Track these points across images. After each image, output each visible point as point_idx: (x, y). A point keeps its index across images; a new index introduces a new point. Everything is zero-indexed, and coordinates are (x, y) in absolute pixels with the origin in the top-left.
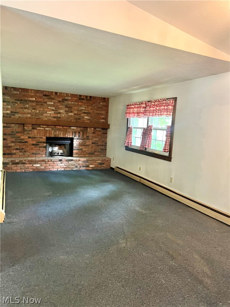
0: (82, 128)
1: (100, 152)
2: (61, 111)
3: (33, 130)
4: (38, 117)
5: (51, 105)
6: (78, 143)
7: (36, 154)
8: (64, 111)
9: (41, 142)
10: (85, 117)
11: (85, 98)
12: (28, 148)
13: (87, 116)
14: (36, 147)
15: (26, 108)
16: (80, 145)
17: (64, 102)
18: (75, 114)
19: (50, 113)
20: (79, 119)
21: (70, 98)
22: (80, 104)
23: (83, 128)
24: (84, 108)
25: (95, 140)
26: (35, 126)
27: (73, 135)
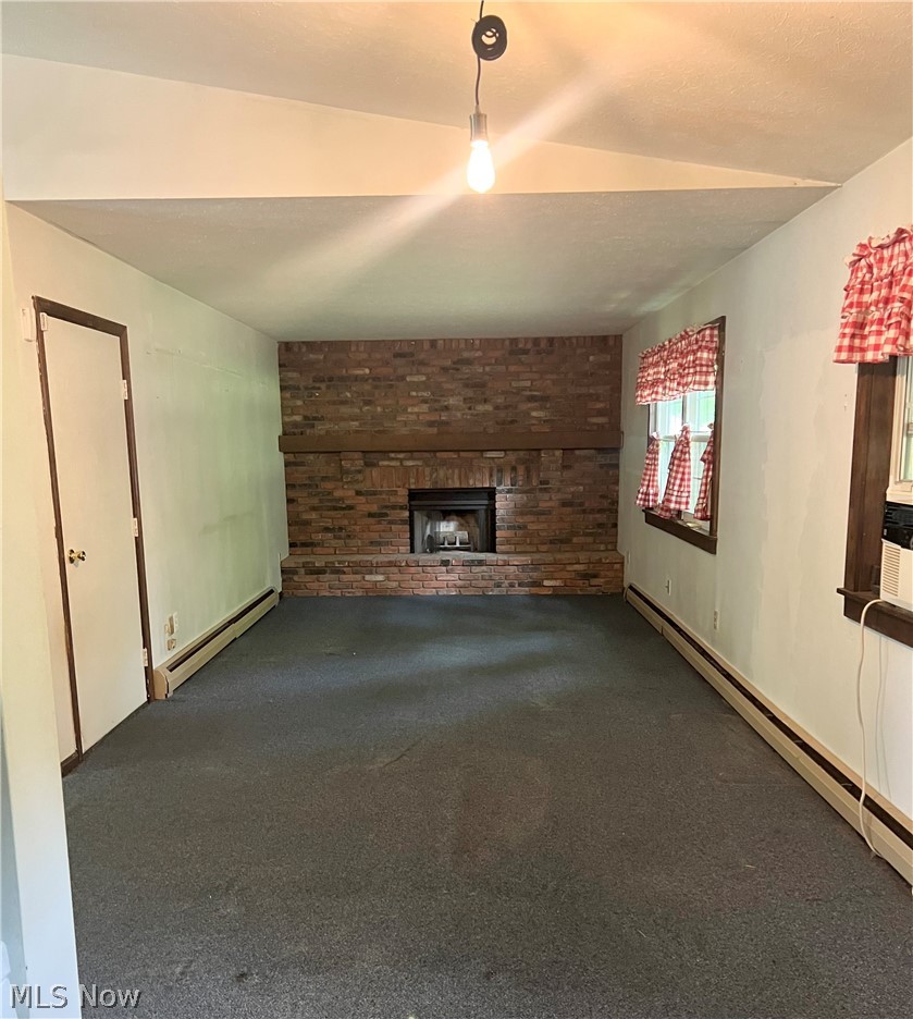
0: (521, 453)
1: (591, 534)
2: (452, 401)
3: (369, 469)
4: (381, 429)
5: (417, 386)
6: (512, 505)
7: (379, 544)
8: (462, 399)
9: (394, 507)
10: (534, 414)
11: (529, 346)
12: (355, 524)
13: (541, 408)
14: (379, 523)
15: (344, 402)
16: (520, 511)
17: (458, 370)
18: (497, 408)
19: (416, 410)
20: (512, 422)
21: (479, 354)
22: (512, 368)
23: (527, 454)
24: (528, 384)
25: (573, 493)
26: (371, 456)
27: (495, 479)
